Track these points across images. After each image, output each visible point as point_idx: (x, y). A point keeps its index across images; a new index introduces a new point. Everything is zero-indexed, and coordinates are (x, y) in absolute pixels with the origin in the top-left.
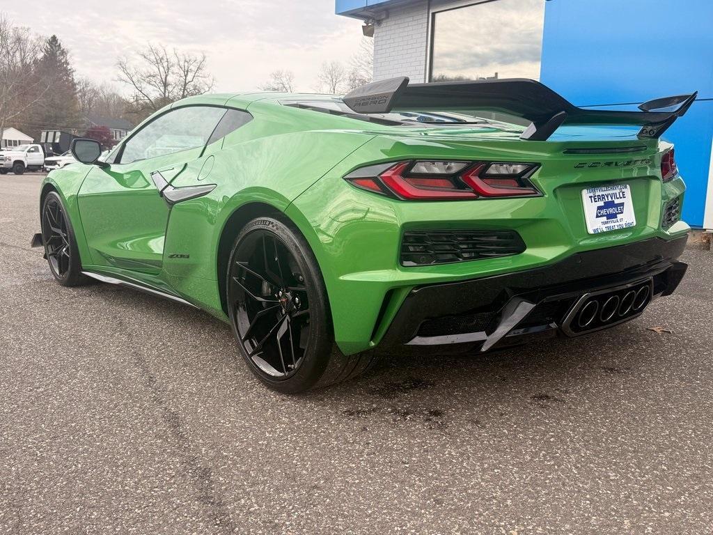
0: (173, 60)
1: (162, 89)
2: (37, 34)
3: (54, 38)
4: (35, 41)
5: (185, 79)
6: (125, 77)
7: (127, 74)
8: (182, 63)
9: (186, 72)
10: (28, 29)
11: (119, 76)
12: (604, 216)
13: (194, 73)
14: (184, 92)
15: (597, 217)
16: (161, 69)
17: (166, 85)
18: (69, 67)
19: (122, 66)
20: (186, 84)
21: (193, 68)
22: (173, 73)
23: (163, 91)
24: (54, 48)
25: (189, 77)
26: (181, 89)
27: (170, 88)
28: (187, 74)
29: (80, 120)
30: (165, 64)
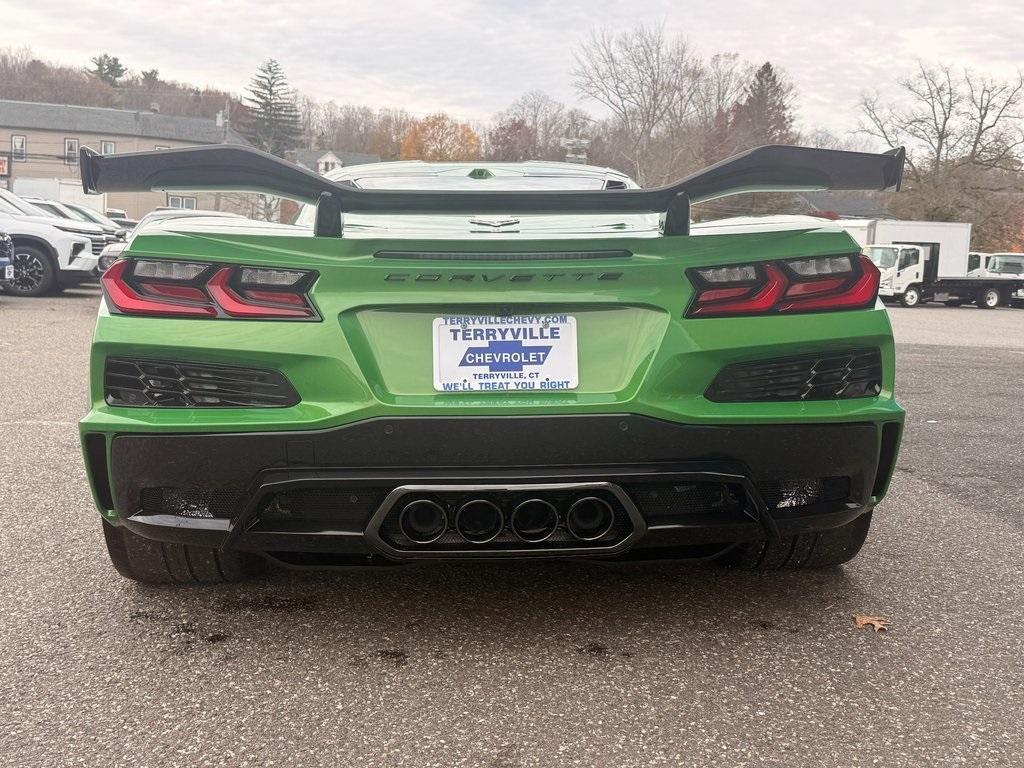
0: (963, 90)
1: (936, 143)
2: (746, 63)
3: (767, 67)
4: (742, 74)
5: (981, 123)
6: (870, 125)
7: (876, 119)
8: (977, 95)
9: (984, 110)
10: (736, 55)
11: (860, 123)
12: (485, 364)
13: (998, 110)
14: (975, 146)
15: (463, 363)
16: (938, 108)
17: (942, 135)
18: (787, 113)
19: (869, 107)
20: (981, 132)
21: (998, 101)
22: (958, 114)
23: (936, 145)
24: (765, 83)
25: (988, 121)
26: (969, 142)
27: (951, 141)
28: (986, 113)
29: (792, 201)
30: (946, 99)
